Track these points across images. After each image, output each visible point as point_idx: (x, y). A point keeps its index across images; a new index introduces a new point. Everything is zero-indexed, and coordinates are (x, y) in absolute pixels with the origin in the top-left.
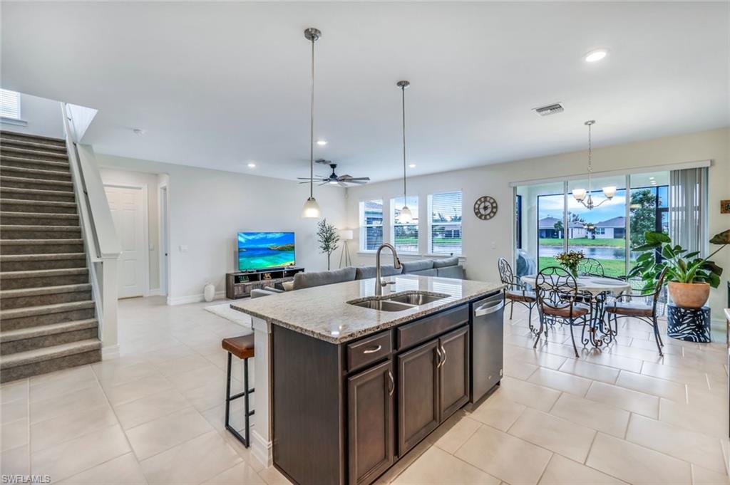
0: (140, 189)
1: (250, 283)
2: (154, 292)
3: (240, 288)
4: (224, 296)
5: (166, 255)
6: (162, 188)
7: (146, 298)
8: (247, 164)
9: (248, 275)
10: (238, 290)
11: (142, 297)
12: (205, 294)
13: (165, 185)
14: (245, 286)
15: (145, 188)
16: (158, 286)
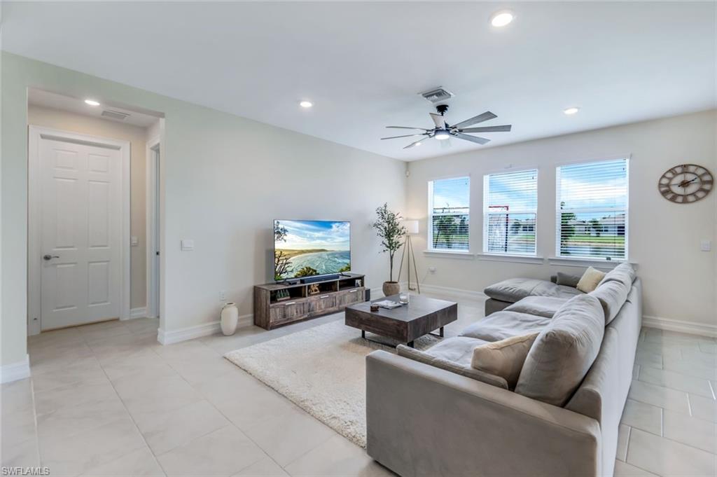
0: (118, 148)
1: (293, 302)
2: (139, 312)
3: (278, 310)
4: (250, 322)
5: (158, 253)
6: (152, 149)
7: (124, 322)
8: (299, 101)
9: (288, 289)
10: (275, 313)
11: (117, 320)
12: (222, 322)
13: (156, 143)
14: (285, 307)
15: (126, 147)
16: (144, 304)
